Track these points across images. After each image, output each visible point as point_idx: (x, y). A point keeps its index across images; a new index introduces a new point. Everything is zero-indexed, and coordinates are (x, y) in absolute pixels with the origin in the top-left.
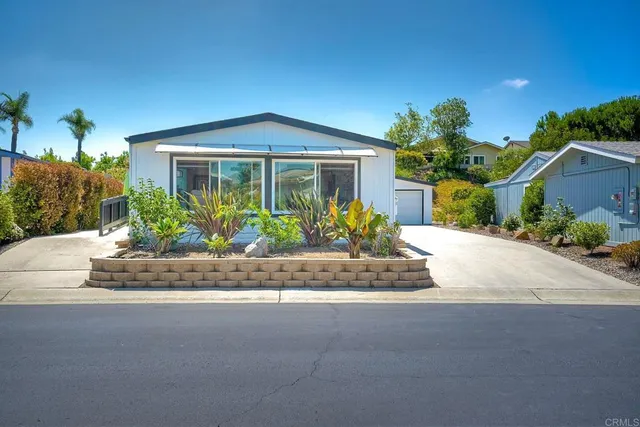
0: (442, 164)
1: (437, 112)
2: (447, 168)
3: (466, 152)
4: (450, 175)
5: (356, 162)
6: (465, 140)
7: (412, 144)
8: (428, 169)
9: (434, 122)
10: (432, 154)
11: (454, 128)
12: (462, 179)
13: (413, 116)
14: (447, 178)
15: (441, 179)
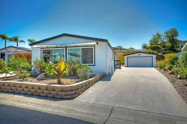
0: (168, 48)
1: (167, 33)
2: (170, 49)
3: (178, 44)
4: (171, 51)
5: (93, 47)
6: (177, 40)
7: (158, 43)
8: (163, 50)
9: (166, 36)
10: (165, 46)
11: (173, 37)
12: (175, 53)
13: (158, 35)
14: (170, 53)
15: (167, 53)
